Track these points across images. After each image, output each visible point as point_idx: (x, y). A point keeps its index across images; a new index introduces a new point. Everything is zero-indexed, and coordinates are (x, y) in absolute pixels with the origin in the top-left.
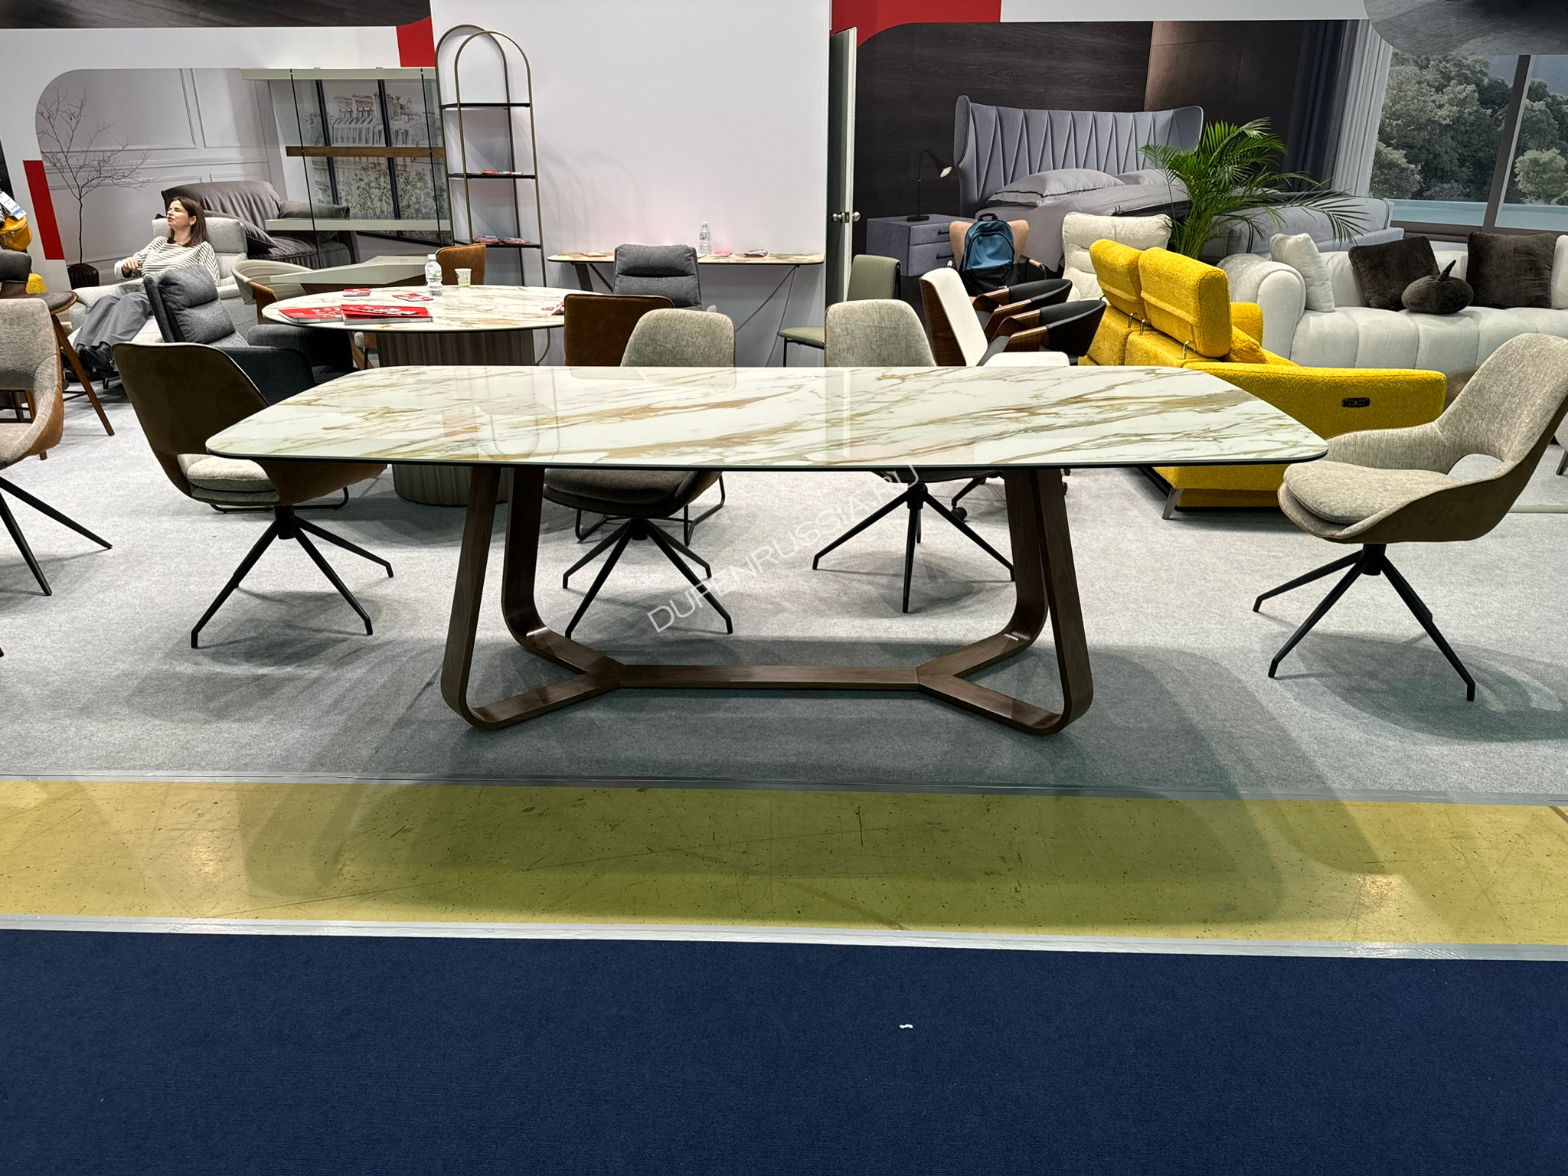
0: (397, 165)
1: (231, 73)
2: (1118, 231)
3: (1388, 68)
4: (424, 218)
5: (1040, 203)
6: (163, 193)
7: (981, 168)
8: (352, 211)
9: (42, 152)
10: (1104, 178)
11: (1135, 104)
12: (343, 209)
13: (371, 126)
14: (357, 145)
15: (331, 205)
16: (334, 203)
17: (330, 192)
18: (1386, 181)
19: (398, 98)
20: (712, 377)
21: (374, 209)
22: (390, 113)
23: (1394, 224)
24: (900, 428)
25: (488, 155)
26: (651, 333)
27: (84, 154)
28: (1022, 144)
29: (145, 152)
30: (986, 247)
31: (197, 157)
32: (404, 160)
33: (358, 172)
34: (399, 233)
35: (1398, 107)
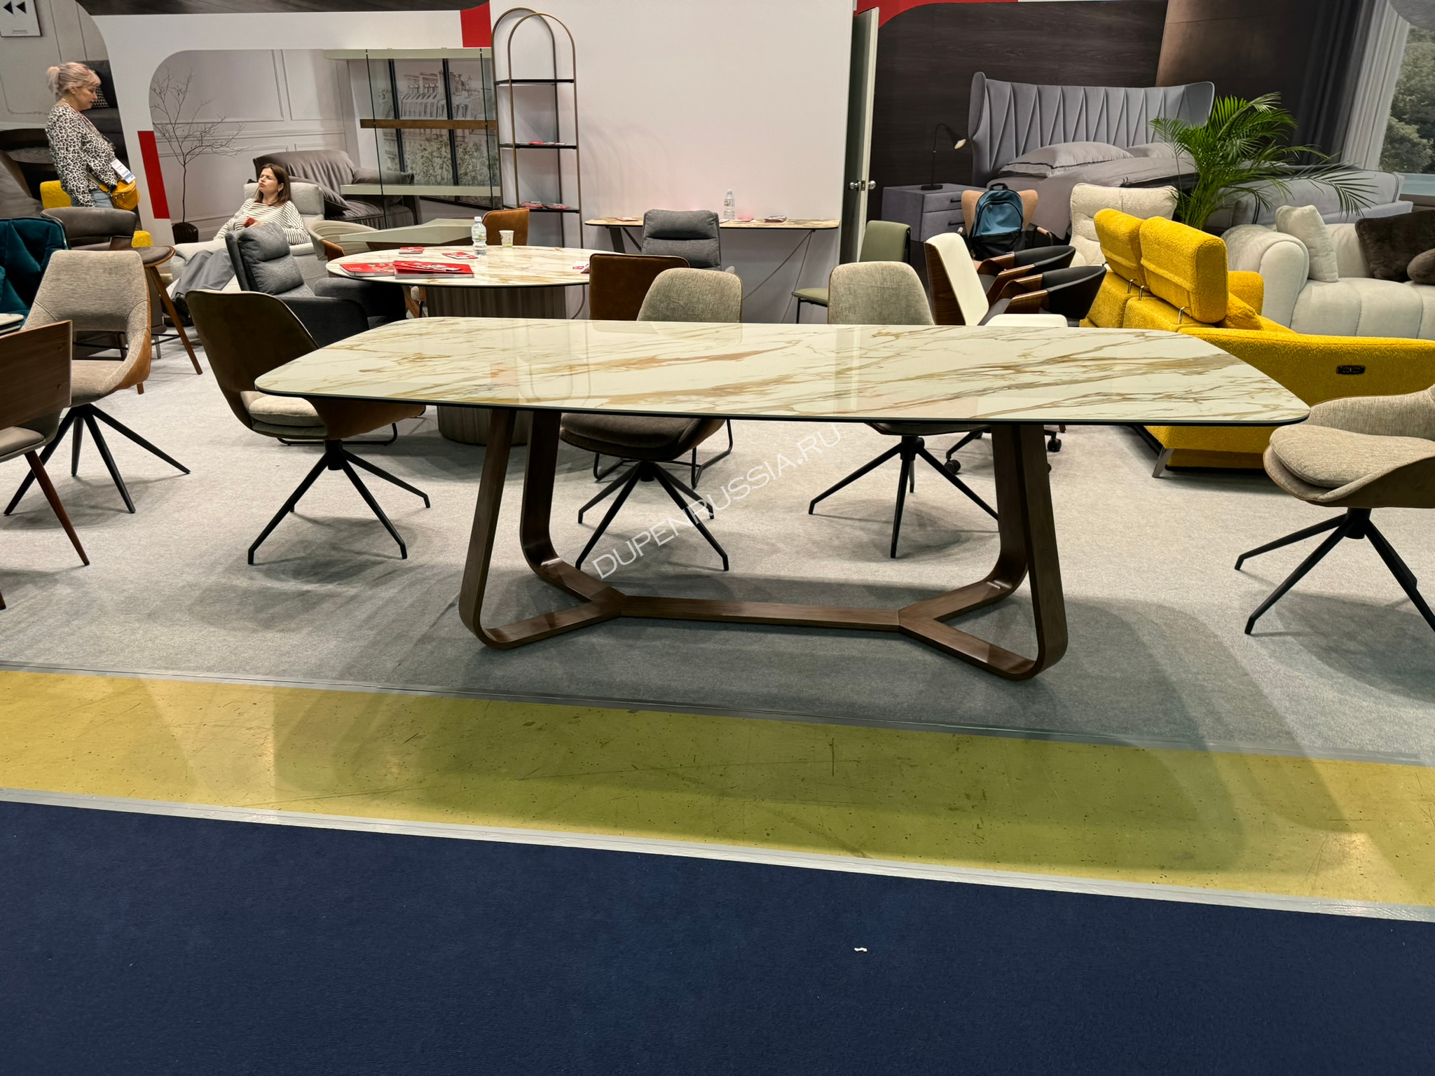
0: (457, 137)
1: (315, 53)
2: (1124, 201)
3: (1404, 44)
4: (479, 185)
5: (1050, 174)
6: (254, 160)
7: (994, 140)
8: (416, 178)
9: (153, 123)
10: (1114, 150)
11: (1148, 81)
12: (408, 176)
13: (435, 101)
14: (423, 118)
15: (398, 172)
16: (401, 171)
17: (397, 161)
18: (1396, 156)
19: (460, 76)
20: (717, 332)
21: (435, 177)
22: (453, 89)
23: (1403, 198)
24: (887, 382)
25: (536, 127)
26: (666, 292)
27: (189, 126)
28: (1035, 119)
29: (240, 124)
30: (996, 215)
31: (285, 129)
32: (463, 132)
33: (423, 143)
34: (457, 198)
35: (1413, 82)
